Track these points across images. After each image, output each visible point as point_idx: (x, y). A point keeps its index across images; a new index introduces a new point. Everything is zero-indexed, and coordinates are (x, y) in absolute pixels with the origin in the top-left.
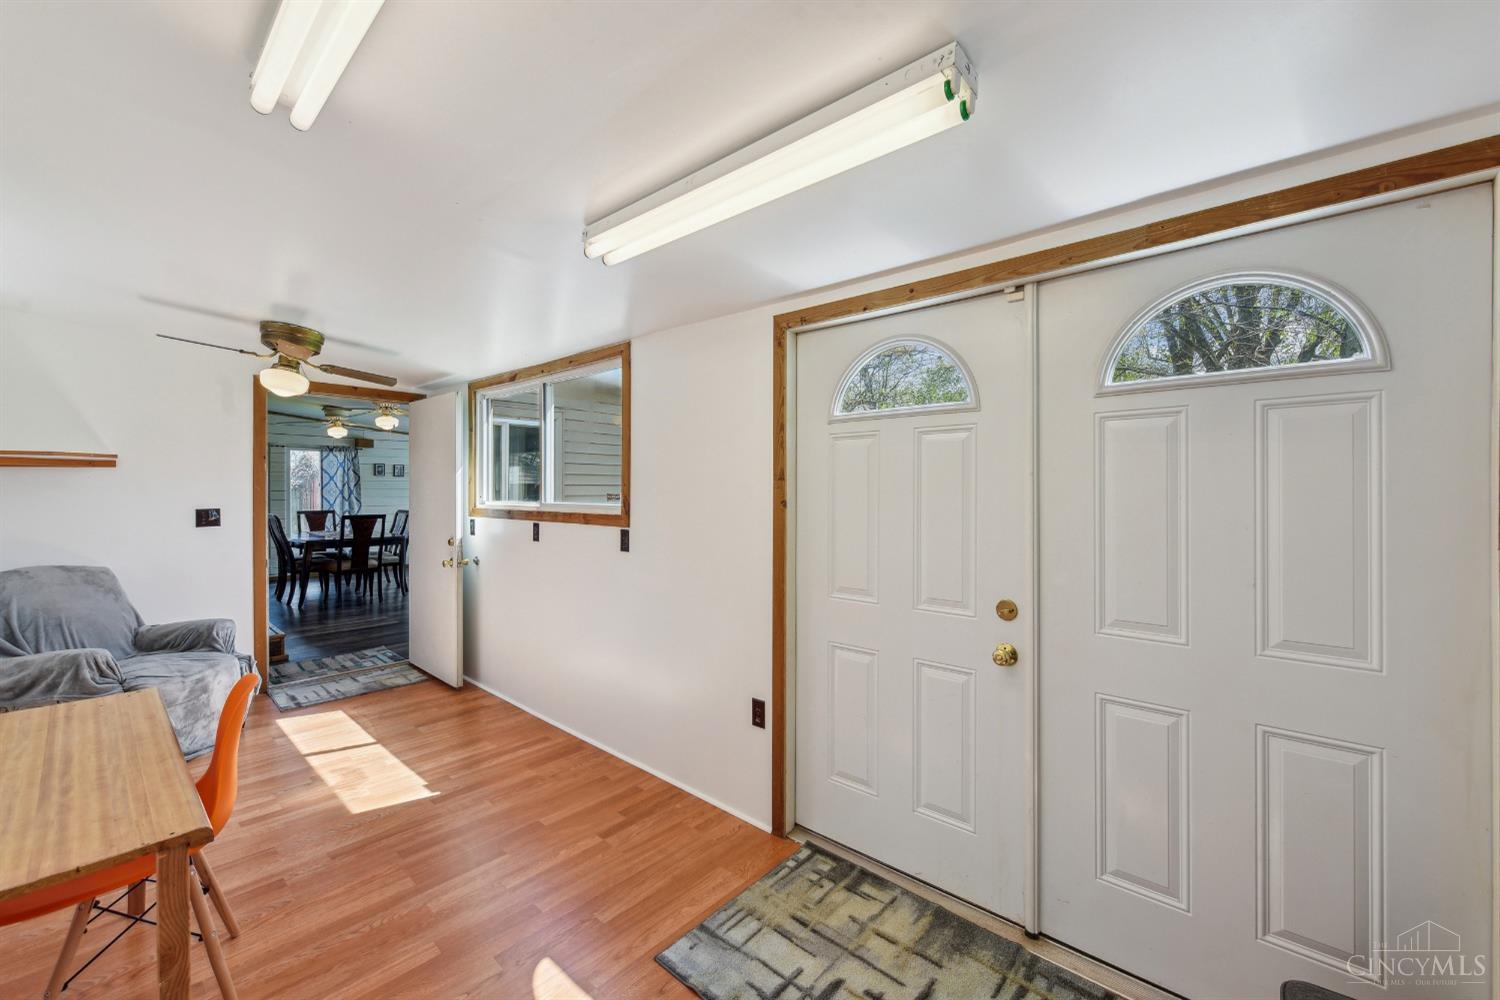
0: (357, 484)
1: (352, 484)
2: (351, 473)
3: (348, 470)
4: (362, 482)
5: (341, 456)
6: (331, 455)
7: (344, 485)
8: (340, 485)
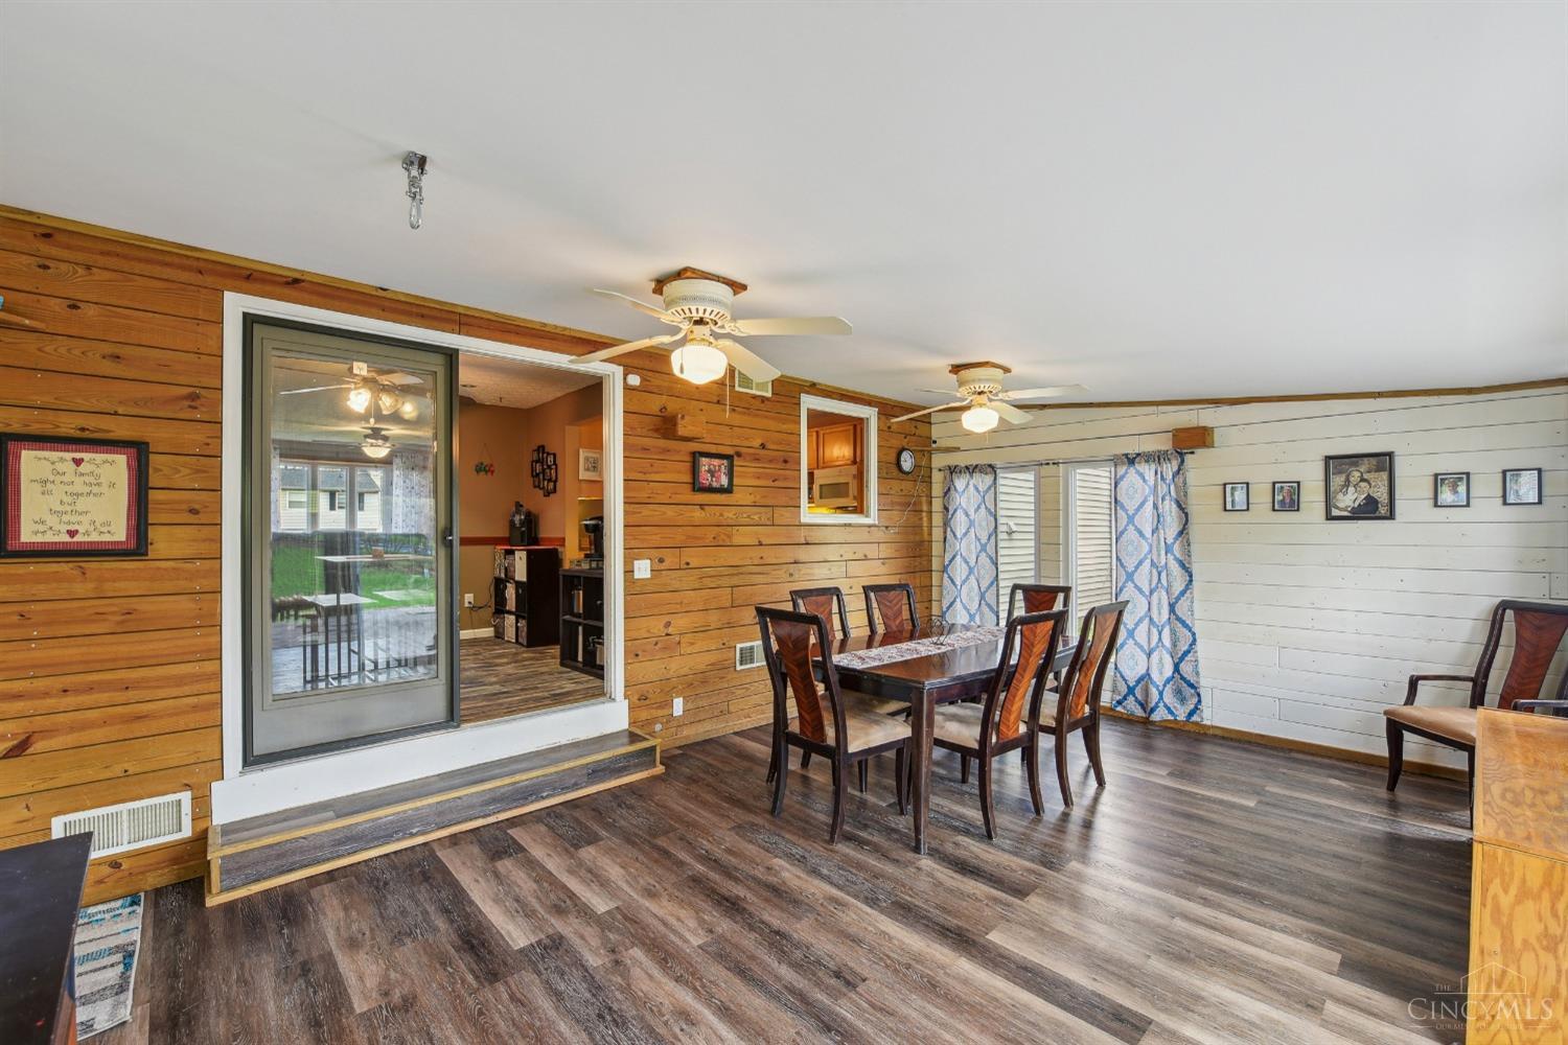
0: (1183, 531)
1: (1170, 532)
2: (1167, 505)
6: (1132, 470)
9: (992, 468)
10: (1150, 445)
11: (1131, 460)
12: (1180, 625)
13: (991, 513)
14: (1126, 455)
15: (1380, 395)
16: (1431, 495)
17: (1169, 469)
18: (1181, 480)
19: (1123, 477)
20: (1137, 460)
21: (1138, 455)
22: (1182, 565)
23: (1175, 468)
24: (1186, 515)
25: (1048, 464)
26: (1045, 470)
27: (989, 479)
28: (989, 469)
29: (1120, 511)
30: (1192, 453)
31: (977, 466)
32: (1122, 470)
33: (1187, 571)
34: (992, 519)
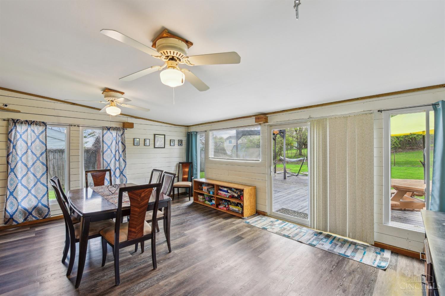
0: (124, 150)
1: (121, 151)
2: (120, 143)
3: (119, 142)
4: (126, 149)
5: (114, 133)
6: (109, 132)
7: (116, 152)
8: (114, 151)
9: (45, 124)
10: (114, 125)
11: (109, 129)
12: (124, 177)
13: (43, 143)
14: (107, 127)
15: (164, 123)
16: (170, 144)
17: (120, 133)
18: (124, 136)
19: (105, 134)
20: (110, 129)
21: (111, 127)
22: (124, 160)
23: (122, 133)
24: (125, 146)
25: (75, 126)
26: (72, 128)
27: (41, 129)
28: (42, 124)
29: (104, 144)
30: (127, 129)
31: (34, 121)
32: (105, 131)
33: (125, 162)
34: (44, 146)
